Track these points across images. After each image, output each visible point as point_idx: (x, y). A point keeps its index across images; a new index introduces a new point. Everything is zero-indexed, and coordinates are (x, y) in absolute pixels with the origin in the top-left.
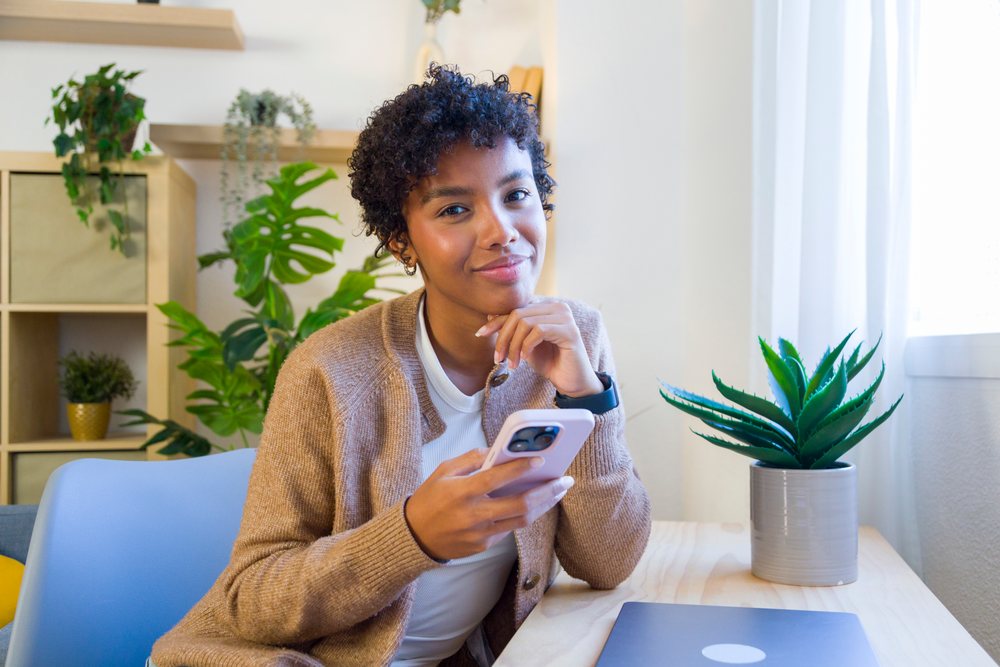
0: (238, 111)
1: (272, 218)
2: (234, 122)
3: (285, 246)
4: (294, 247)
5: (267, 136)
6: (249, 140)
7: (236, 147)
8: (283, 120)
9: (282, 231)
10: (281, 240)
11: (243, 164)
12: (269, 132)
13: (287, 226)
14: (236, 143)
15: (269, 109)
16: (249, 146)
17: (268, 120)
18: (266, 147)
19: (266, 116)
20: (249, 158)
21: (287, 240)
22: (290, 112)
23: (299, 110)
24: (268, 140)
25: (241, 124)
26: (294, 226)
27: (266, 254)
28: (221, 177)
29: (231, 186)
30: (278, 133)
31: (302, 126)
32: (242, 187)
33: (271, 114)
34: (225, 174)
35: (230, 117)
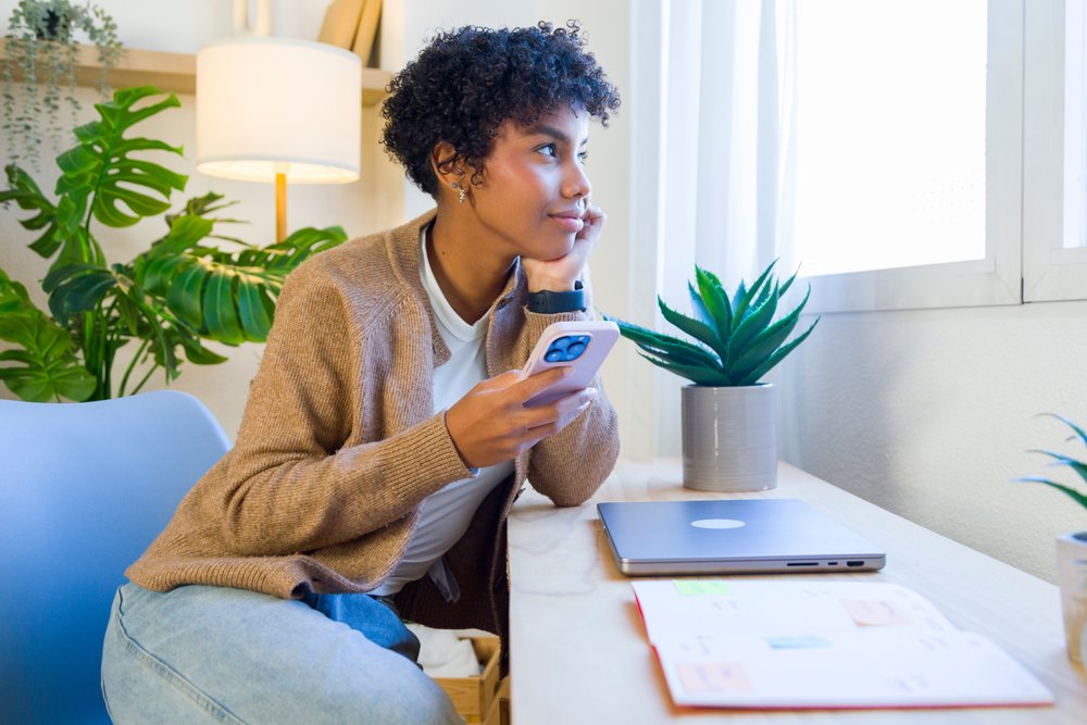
0: (22, 20)
1: (98, 149)
2: (19, 34)
3: (110, 183)
4: (121, 184)
5: (60, 54)
6: (38, 56)
7: (22, 65)
8: (78, 35)
9: (108, 164)
10: (107, 175)
11: (33, 86)
12: (64, 49)
13: (114, 160)
14: (22, 59)
15: (62, 20)
16: (39, 64)
17: (61, 34)
18: (61, 66)
19: (59, 29)
20: (40, 81)
21: (114, 175)
22: (87, 25)
23: (98, 24)
24: (64, 58)
25: (27, 37)
26: (123, 159)
27: (89, 192)
28: (5, 100)
29: (18, 112)
30: (74, 50)
31: (103, 44)
32: (31, 113)
33: (65, 27)
34: (8, 97)
35: (12, 27)
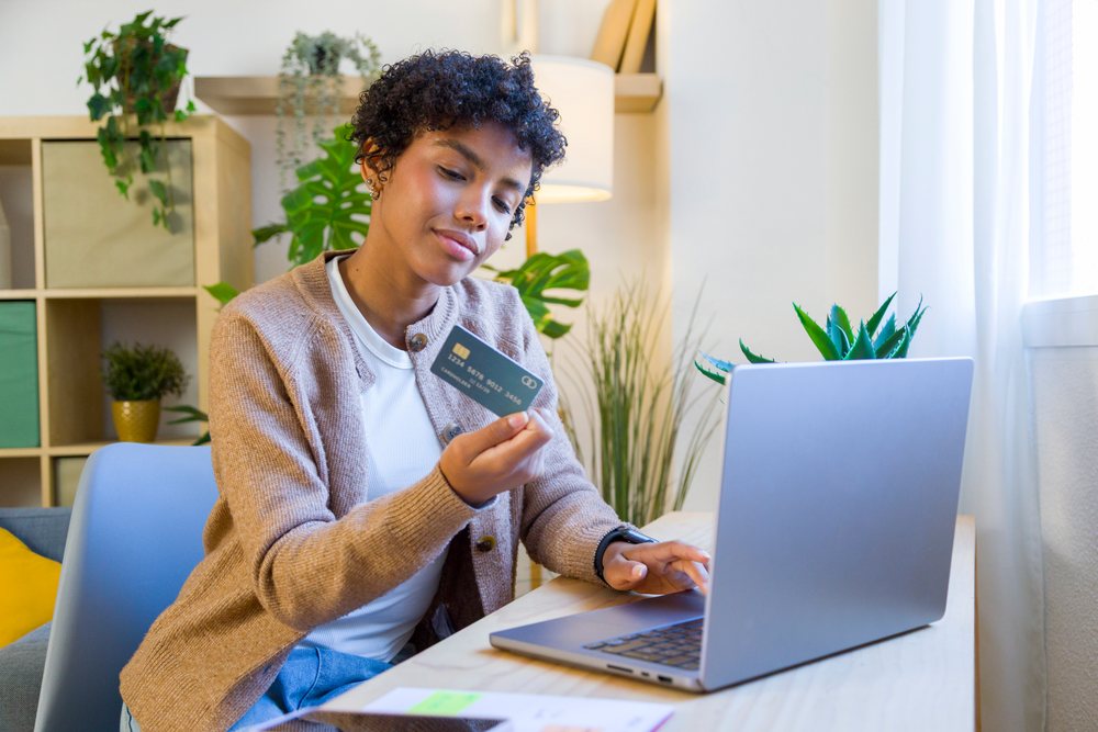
0: (295, 59)
1: (329, 185)
2: (290, 71)
3: (345, 217)
4: (356, 217)
5: (328, 86)
6: (307, 91)
7: (292, 101)
8: (346, 66)
9: (340, 199)
10: (340, 209)
11: (303, 121)
12: (331, 81)
13: (346, 194)
14: (293, 96)
15: (329, 55)
16: (307, 99)
17: (328, 68)
18: (327, 99)
19: (325, 63)
20: (308, 113)
21: (347, 209)
22: (354, 55)
23: (364, 53)
24: (330, 91)
25: (298, 73)
26: (354, 193)
27: (323, 227)
28: (278, 136)
29: (289, 148)
30: (340, 82)
31: (367, 73)
32: (301, 148)
33: (331, 60)
34: (281, 133)
35: (285, 65)
